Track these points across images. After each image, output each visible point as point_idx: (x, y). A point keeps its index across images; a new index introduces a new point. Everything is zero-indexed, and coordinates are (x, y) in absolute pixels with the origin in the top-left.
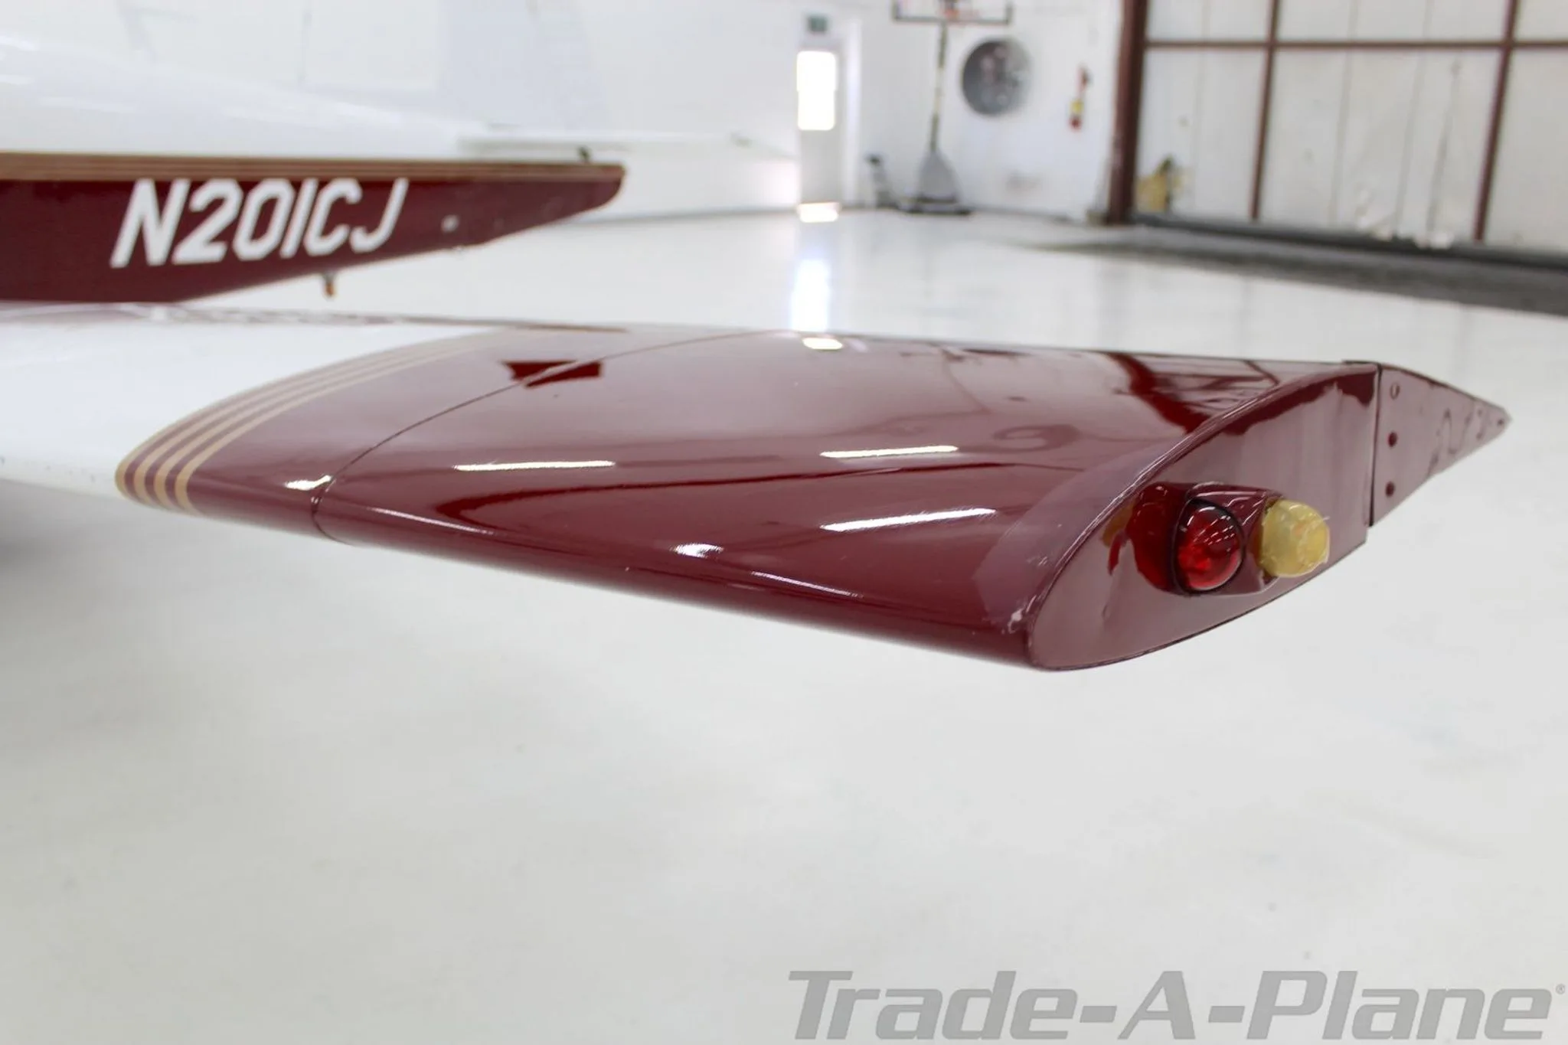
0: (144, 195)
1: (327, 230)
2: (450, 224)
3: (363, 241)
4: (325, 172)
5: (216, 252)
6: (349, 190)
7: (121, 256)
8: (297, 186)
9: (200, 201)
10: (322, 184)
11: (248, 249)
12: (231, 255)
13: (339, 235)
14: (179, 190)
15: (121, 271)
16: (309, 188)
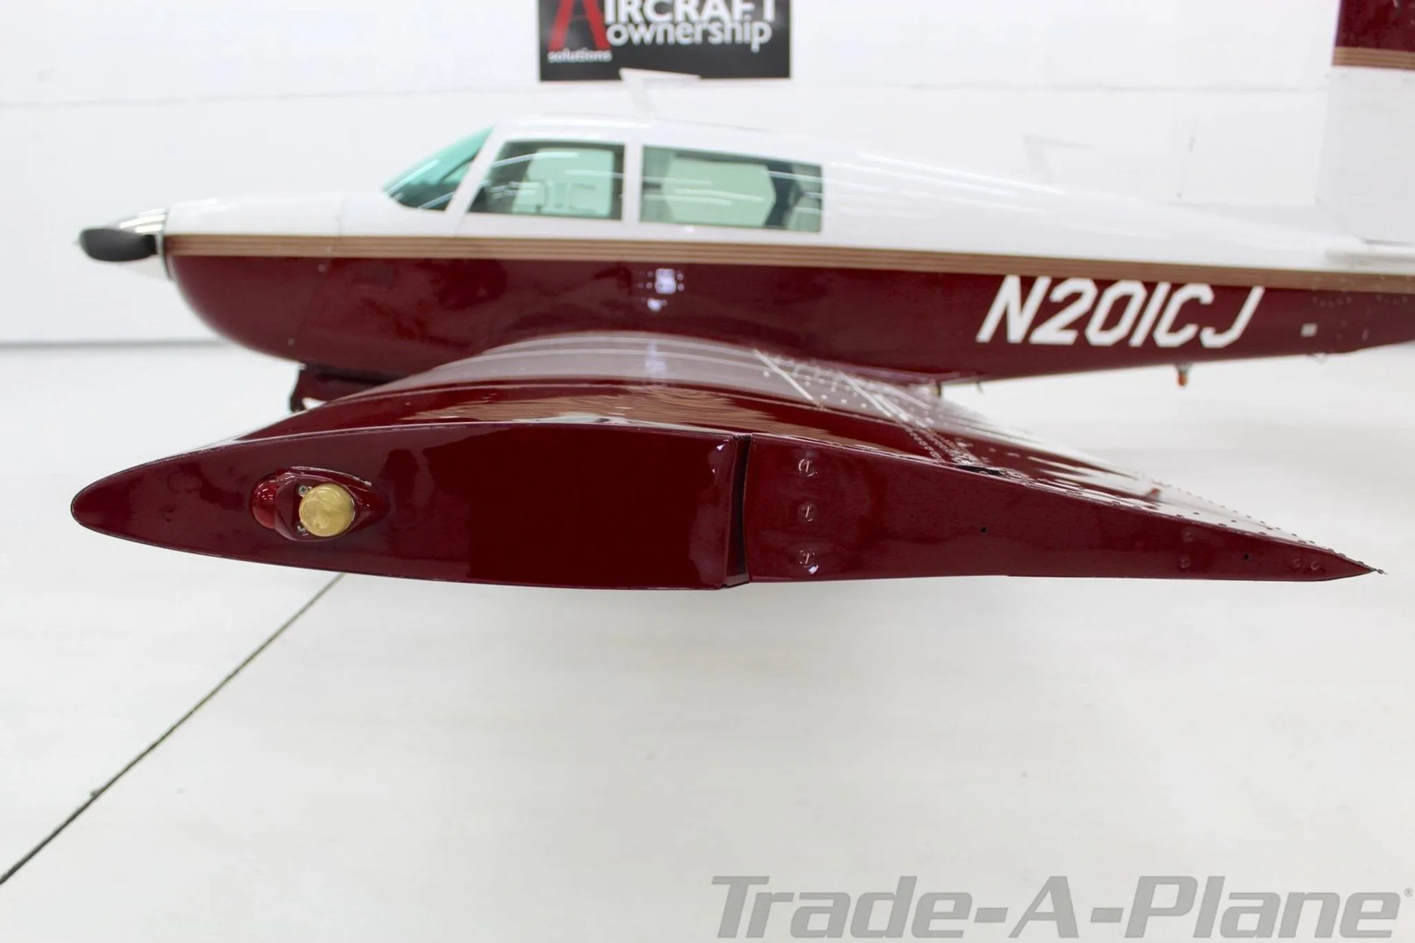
0: (1011, 288)
1: (1176, 327)
2: (1309, 330)
3: (1210, 338)
4: (1179, 277)
5: (1069, 337)
6: (1205, 294)
7: (986, 333)
8: (1150, 287)
9: (1059, 294)
10: (1176, 287)
11: (1096, 336)
12: (1082, 340)
13: (1189, 332)
14: (1041, 285)
15: (984, 345)
16: (1162, 289)
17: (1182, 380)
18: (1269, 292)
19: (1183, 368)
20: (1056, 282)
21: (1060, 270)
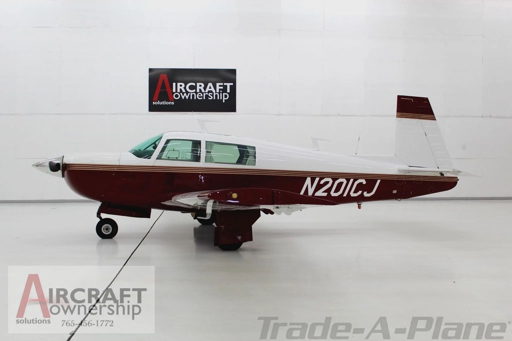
0: (308, 181)
1: (355, 192)
2: (395, 192)
3: (366, 194)
4: (356, 176)
5: (325, 194)
6: (364, 182)
7: (302, 192)
8: (348, 180)
9: (322, 182)
10: (355, 180)
11: (333, 194)
12: (329, 194)
13: (360, 192)
14: (317, 179)
15: (302, 196)
16: (352, 180)
17: (359, 207)
18: (381, 181)
19: (359, 203)
20: (321, 179)
21: (322, 175)
